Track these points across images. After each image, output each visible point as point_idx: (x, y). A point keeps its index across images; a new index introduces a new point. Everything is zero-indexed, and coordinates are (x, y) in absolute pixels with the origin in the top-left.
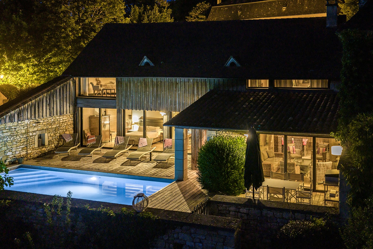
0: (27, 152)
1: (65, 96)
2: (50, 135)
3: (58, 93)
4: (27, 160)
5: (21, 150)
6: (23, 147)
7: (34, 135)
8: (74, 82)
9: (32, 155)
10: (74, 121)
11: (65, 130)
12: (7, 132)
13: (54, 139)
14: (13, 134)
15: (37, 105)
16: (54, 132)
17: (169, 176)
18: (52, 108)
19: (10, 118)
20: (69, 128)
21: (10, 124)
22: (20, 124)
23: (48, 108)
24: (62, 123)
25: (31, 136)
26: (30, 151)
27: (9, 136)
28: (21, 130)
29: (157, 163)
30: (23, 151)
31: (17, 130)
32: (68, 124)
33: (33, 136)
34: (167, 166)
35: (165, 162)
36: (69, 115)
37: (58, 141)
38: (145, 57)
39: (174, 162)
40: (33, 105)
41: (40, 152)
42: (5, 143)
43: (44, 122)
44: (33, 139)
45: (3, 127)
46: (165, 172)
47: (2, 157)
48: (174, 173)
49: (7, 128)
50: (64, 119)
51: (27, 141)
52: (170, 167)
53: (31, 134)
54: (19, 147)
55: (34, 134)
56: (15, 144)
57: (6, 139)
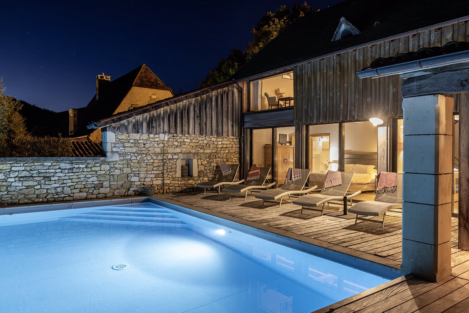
0: (164, 182)
1: (225, 109)
2: (201, 163)
3: (214, 103)
4: (163, 193)
5: (154, 177)
6: (157, 174)
7: (176, 159)
8: (240, 91)
9: (171, 188)
10: (240, 148)
11: (225, 160)
12: (131, 147)
13: (207, 169)
14: (142, 152)
15: (179, 114)
16: (208, 159)
17: (384, 254)
18: (204, 123)
19: (134, 126)
20: (232, 157)
21: (137, 136)
22: (153, 138)
23: (197, 121)
24: (221, 148)
25: (170, 159)
26: (169, 182)
27: (134, 153)
28: (154, 148)
29: (357, 218)
30: (158, 178)
31: (147, 146)
32: (231, 151)
33: (174, 159)
34: (381, 229)
35: (376, 218)
36: (233, 139)
37: (214, 173)
38: (342, 19)
39: (401, 224)
40: (172, 113)
41: (184, 185)
42: (128, 162)
43: (192, 142)
44: (173, 164)
45: (125, 138)
46: (373, 242)
47: (123, 182)
48: (400, 250)
49: (131, 141)
50: (223, 142)
51: (164, 165)
52: (389, 232)
53: (170, 156)
54: (150, 172)
55: (176, 157)
56: (144, 167)
57: (129, 157)
